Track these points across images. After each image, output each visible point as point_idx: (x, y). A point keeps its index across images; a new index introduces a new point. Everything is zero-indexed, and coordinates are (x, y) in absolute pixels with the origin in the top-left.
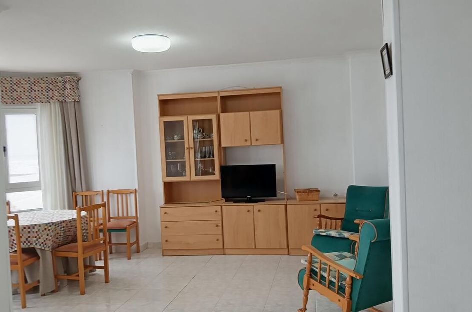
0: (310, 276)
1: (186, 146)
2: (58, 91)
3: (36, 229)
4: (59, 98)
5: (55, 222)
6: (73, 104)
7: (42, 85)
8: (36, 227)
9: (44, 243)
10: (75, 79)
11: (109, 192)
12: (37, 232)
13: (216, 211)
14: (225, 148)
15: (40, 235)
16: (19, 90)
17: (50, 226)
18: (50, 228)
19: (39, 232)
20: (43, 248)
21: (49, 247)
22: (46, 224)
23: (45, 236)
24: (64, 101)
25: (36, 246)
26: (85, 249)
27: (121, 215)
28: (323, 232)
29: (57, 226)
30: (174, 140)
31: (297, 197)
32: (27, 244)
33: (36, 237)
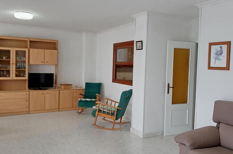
0: (99, 112)
1: (11, 62)
13: (27, 94)
14: (31, 65)
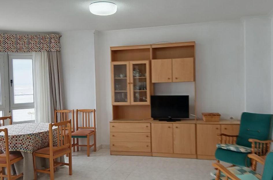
1: (128, 81)
2: (46, 44)
3: (21, 138)
4: (47, 49)
5: (35, 134)
6: (56, 52)
7: (36, 40)
8: (21, 137)
9: (27, 148)
10: (58, 36)
11: (77, 111)
12: (21, 140)
14: (154, 84)
15: (24, 143)
16: (21, 43)
17: (31, 136)
18: (31, 137)
19: (23, 141)
20: (26, 151)
21: (30, 151)
22: (29, 135)
23: (27, 143)
24: (50, 51)
25: (21, 150)
26: (55, 153)
27: (85, 126)
28: (224, 146)
29: (37, 136)
30: (120, 77)
31: (204, 118)
32: (15, 148)
33: (21, 144)
